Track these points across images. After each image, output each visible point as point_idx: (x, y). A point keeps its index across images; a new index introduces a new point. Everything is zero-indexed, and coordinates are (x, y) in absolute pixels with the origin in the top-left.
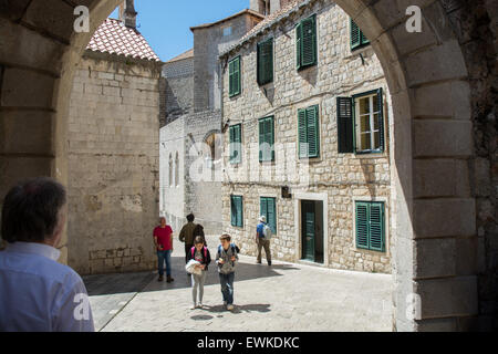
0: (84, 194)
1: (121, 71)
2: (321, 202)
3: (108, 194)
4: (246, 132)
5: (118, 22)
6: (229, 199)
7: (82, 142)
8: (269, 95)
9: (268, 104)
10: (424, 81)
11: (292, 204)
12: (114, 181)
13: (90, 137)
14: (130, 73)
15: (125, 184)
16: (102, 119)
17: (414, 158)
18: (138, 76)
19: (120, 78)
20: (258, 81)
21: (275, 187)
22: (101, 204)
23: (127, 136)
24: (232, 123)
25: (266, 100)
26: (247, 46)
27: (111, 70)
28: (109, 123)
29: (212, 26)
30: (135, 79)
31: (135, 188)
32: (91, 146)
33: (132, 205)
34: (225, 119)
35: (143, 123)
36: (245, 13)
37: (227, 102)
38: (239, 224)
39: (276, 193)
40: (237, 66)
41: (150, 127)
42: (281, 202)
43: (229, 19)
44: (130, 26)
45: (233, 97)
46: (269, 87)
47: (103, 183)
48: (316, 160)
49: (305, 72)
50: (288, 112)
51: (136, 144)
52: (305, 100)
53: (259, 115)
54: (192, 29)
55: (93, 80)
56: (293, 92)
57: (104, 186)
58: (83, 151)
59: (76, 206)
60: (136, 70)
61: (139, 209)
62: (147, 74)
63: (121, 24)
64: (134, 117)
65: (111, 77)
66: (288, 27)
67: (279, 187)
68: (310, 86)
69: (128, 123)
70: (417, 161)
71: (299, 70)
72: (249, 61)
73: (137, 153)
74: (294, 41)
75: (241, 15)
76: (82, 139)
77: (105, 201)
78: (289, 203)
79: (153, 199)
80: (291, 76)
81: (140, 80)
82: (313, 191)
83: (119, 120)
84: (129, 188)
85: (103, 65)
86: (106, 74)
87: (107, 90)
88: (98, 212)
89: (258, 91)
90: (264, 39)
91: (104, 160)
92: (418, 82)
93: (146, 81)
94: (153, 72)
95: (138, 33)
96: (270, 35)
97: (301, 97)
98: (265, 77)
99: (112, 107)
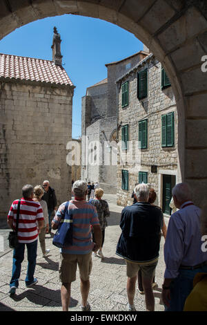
0: (26, 168)
1: (48, 92)
2: (175, 176)
3: (40, 168)
4: (131, 130)
5: (51, 62)
6: (121, 172)
7: (25, 136)
8: (145, 105)
9: (144, 112)
10: (197, 90)
11: (157, 177)
12: (43, 160)
13: (30, 133)
14: (54, 93)
15: (51, 162)
16: (37, 122)
17: (186, 148)
18: (59, 95)
19: (47, 97)
20: (138, 97)
21: (147, 166)
22: (35, 173)
23: (52, 133)
24: (123, 124)
25: (143, 109)
26: (132, 75)
27: (42, 92)
28: (41, 124)
29: (119, 63)
30: (57, 97)
31: (56, 165)
32: (29, 138)
33: (55, 175)
34: (120, 122)
35: (62, 124)
36: (140, 53)
37: (121, 111)
38: (126, 188)
39: (148, 170)
40: (127, 88)
41: (66, 127)
42: (151, 175)
43: (129, 58)
44: (59, 64)
45: (124, 108)
46: (145, 100)
47: (36, 161)
48: (172, 148)
49: (166, 90)
50: (156, 117)
51: (57, 137)
52: (166, 109)
53: (139, 119)
54: (107, 65)
55: (31, 98)
56: (159, 103)
57: (38, 163)
58: (25, 141)
59: (20, 175)
60: (58, 91)
61: (58, 177)
62: (65, 94)
63: (53, 64)
64: (56, 120)
65: (42, 96)
66: (157, 61)
67: (149, 166)
68: (169, 99)
69: (53, 125)
70: (188, 150)
71: (163, 89)
72: (133, 84)
73: (58, 143)
74: (160, 70)
75: (137, 55)
76: (24, 134)
77: (38, 172)
78: (155, 176)
79: (67, 171)
80: (158, 93)
81: (60, 98)
82: (169, 169)
83: (48, 122)
84: (53, 165)
85: (38, 89)
86: (40, 95)
87: (40, 104)
88: (34, 179)
89: (138, 103)
90: (143, 69)
91: (38, 147)
92: (191, 92)
93: (63, 98)
94: (68, 92)
95: (62, 69)
96: (146, 66)
97: (163, 107)
98: (142, 94)
99: (43, 115)
